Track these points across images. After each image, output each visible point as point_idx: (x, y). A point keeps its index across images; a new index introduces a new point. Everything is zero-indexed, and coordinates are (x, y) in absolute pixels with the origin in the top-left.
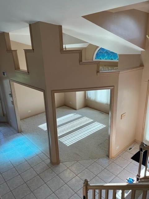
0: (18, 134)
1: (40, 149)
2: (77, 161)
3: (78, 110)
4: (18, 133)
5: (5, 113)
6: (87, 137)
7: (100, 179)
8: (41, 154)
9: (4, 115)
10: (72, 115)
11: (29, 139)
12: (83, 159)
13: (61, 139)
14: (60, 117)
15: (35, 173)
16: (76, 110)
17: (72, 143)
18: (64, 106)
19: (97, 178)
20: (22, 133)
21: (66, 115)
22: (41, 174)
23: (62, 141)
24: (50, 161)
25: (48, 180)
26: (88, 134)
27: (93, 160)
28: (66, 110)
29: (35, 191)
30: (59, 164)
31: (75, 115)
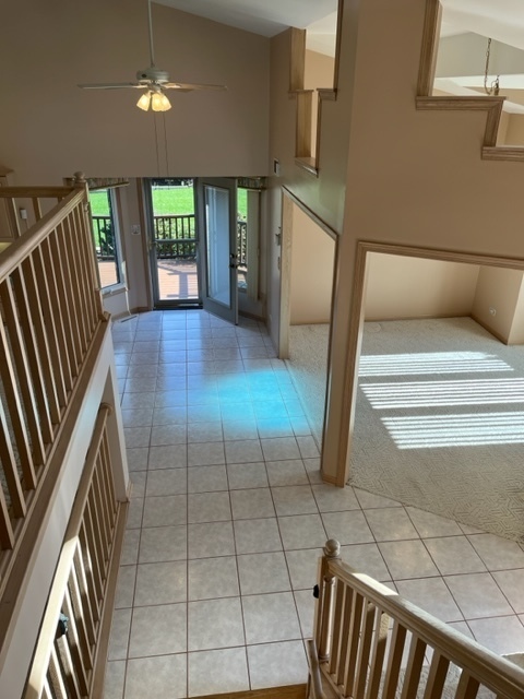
0: (276, 361)
1: (312, 422)
2: (404, 505)
3: (512, 345)
4: (278, 357)
5: (264, 291)
6: (488, 446)
7: (446, 592)
8: (307, 438)
9: (259, 297)
10: (478, 356)
11: (296, 386)
12: (427, 508)
13: (391, 419)
14: (426, 352)
15: (265, 479)
16: (505, 342)
17: (421, 446)
18: (468, 319)
19: (440, 583)
20: (287, 361)
21: (455, 350)
22: (277, 490)
23: (389, 428)
24: (318, 468)
25: (289, 513)
26: (499, 437)
27: (463, 527)
28: (466, 335)
29: (241, 523)
30: (343, 487)
31: (489, 359)
